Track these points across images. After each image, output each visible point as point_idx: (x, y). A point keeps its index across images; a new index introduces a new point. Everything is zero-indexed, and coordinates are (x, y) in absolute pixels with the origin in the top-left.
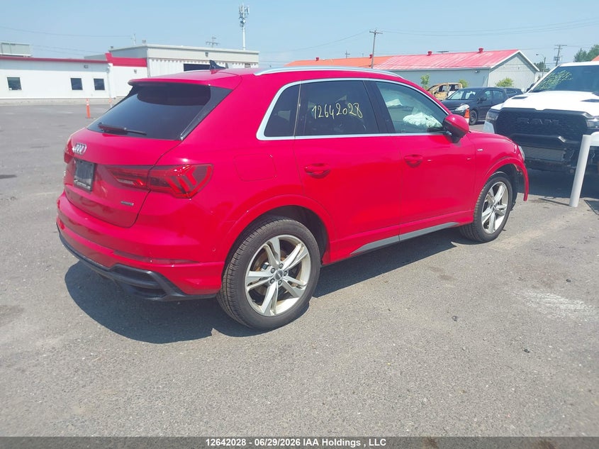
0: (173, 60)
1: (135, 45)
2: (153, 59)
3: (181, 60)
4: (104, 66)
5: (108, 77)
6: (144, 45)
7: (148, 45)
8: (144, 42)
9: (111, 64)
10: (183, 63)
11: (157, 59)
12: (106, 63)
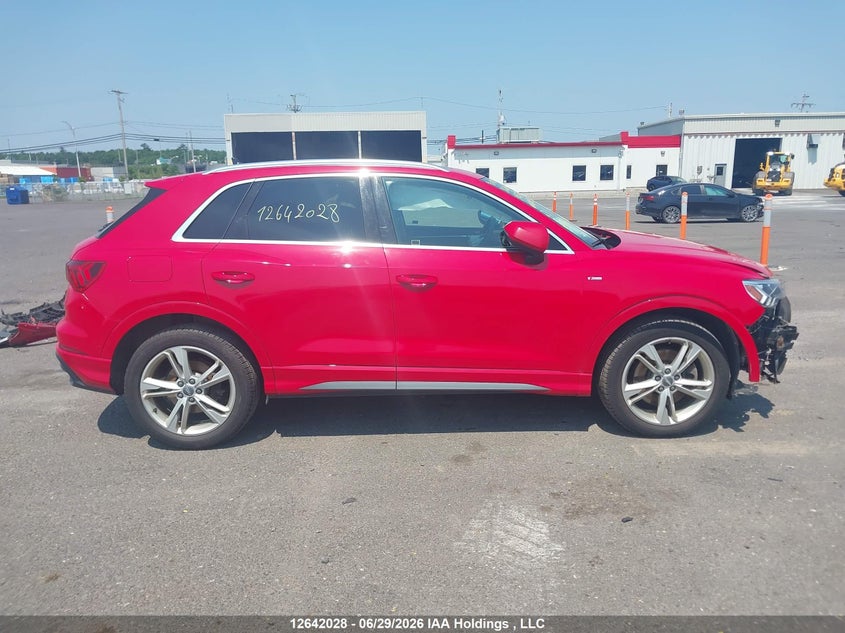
0: (720, 135)
1: (669, 117)
2: (690, 135)
3: (732, 134)
4: (617, 149)
5: (619, 163)
6: (680, 117)
7: (686, 117)
8: (682, 112)
9: (626, 147)
10: (735, 137)
11: (696, 135)
12: (619, 144)
